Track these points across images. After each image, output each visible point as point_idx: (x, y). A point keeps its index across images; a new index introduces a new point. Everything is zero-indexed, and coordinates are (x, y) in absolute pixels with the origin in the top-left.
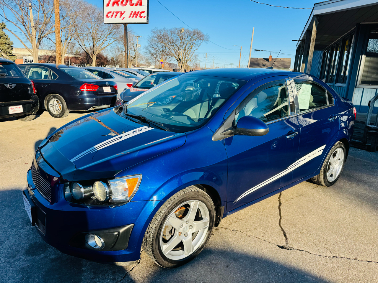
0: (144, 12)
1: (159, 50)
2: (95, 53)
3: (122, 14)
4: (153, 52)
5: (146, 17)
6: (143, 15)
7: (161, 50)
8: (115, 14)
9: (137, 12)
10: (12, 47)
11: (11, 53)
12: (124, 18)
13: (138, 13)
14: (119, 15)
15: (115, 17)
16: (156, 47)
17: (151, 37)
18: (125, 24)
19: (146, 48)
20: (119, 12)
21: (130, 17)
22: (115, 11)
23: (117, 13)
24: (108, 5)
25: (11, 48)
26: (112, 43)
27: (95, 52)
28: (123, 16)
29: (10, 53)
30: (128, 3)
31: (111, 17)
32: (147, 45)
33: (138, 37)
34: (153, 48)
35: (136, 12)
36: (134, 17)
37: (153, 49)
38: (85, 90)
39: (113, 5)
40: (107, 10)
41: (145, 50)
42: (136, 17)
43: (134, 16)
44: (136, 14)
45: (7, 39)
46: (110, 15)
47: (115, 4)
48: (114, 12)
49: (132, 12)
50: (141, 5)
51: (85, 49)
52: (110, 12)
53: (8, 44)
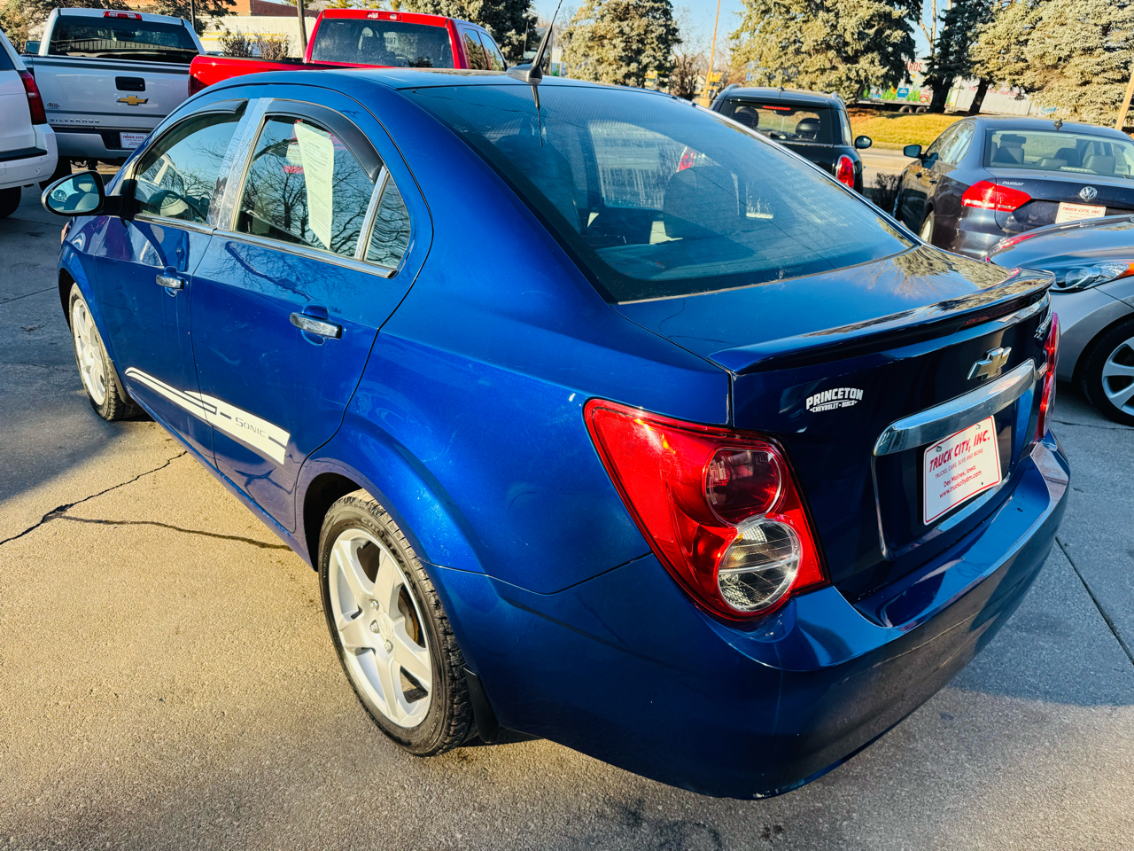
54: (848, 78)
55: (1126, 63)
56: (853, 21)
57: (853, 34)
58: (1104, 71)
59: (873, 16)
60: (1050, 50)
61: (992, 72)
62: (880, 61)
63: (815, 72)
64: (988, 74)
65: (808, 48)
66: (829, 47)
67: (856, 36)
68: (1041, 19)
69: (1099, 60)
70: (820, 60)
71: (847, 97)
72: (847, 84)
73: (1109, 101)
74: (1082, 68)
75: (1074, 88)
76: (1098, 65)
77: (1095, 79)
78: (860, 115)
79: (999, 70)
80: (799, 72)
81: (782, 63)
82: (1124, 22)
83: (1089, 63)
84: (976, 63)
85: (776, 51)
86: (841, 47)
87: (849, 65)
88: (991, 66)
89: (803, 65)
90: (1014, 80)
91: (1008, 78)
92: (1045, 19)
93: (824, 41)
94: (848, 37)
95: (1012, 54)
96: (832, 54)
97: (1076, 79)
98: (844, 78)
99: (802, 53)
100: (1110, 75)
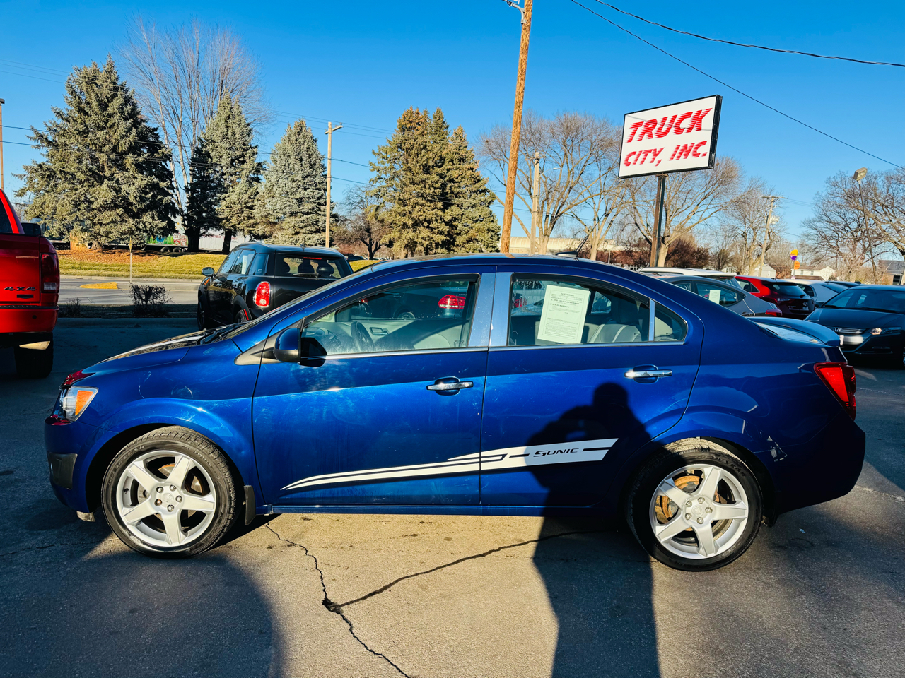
0: (704, 143)
1: (847, 228)
2: (666, 242)
3: (656, 154)
4: (828, 233)
5: (708, 155)
6: (701, 150)
7: (854, 225)
8: (642, 156)
9: (689, 146)
10: (498, 235)
11: (494, 248)
12: (660, 161)
13: (691, 148)
14: (650, 156)
15: (642, 162)
16: (840, 220)
17: (823, 195)
18: (662, 176)
19: (809, 224)
20: (650, 151)
21: (672, 159)
22: (643, 150)
23: (648, 152)
24: (630, 140)
25: (496, 238)
26: (710, 216)
27: (666, 239)
28: (658, 158)
29: (492, 247)
30: (672, 129)
31: (634, 163)
32: (812, 216)
33: (773, 200)
34: (830, 222)
35: (686, 146)
36: (682, 156)
37: (827, 225)
38: (448, 306)
39: (641, 138)
40: (627, 148)
41: (805, 230)
42: (686, 157)
43: (681, 154)
44: (686, 151)
45: (492, 221)
46: (632, 159)
47: (646, 136)
48: (641, 152)
49: (679, 146)
50: (699, 129)
51: (645, 234)
52: (634, 153)
53: (493, 231)
54: (138, 229)
55: (316, 222)
56: (133, 188)
57: (136, 197)
58: (305, 226)
59: (147, 185)
60: (271, 212)
61: (234, 225)
62: (158, 217)
63: (108, 224)
64: (232, 226)
65: (99, 206)
66: (116, 206)
67: (138, 199)
68: (258, 193)
69: (301, 219)
70: (109, 215)
71: (139, 242)
72: (138, 233)
73: (313, 244)
74: (293, 224)
75: (291, 236)
76: (301, 222)
77: (302, 231)
78: (149, 255)
79: (239, 224)
80: (94, 224)
81: (77, 217)
82: (309, 198)
83: (296, 221)
84: (223, 219)
85: (70, 207)
86: (127, 206)
87: (136, 219)
88: (233, 221)
89: (97, 219)
90: (250, 231)
91: (246, 229)
92: (261, 193)
93: (112, 201)
94: (132, 199)
95: (245, 214)
96: (120, 211)
97: (291, 231)
98: (134, 228)
99: (94, 209)
100: (309, 228)
